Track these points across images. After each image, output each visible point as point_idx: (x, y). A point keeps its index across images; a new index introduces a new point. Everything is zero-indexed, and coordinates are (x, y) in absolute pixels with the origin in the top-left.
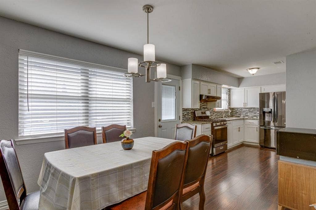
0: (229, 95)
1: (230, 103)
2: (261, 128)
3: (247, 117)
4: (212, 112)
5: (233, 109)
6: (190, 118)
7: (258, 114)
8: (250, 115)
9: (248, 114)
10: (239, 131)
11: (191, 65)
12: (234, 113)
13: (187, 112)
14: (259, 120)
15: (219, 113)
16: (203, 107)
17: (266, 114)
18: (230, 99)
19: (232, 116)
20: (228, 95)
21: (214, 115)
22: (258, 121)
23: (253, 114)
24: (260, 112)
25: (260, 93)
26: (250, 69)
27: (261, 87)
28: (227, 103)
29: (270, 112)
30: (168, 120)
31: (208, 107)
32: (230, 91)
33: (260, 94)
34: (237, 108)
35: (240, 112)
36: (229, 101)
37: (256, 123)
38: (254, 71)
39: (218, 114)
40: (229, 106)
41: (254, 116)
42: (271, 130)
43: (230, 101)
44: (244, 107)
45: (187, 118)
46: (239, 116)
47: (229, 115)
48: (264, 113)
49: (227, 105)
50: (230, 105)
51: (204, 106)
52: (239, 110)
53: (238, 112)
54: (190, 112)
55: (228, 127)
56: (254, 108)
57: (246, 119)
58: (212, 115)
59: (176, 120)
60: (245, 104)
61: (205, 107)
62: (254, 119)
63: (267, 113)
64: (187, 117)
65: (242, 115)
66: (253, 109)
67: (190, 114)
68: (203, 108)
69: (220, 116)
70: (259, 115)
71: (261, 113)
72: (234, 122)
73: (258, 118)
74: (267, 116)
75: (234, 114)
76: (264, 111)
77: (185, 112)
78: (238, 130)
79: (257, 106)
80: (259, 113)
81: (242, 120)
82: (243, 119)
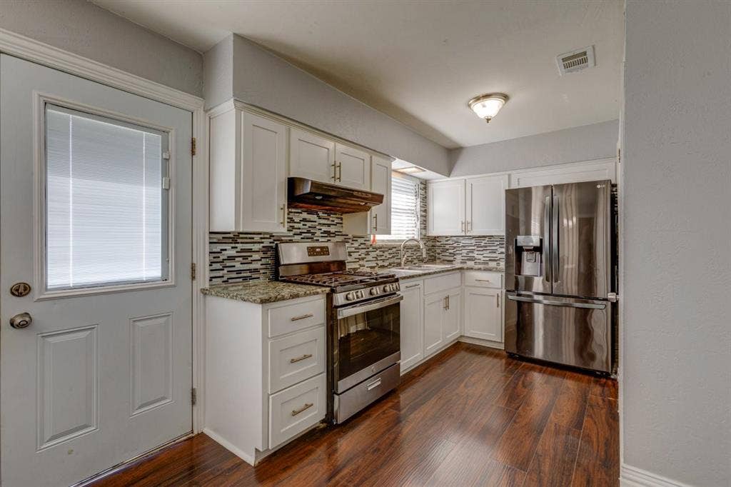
0: (425, 200)
1: (425, 221)
2: (510, 297)
3: (470, 264)
4: (362, 246)
5: (435, 239)
6: (256, 270)
7: (502, 253)
8: (480, 257)
9: (475, 255)
10: (447, 307)
11: (232, 38)
12: (438, 251)
13: (240, 246)
14: (504, 274)
15: (390, 251)
16: (324, 229)
17: (525, 253)
18: (425, 211)
19: (433, 260)
20: (419, 200)
21: (369, 258)
22: (500, 275)
23: (487, 254)
24: (507, 250)
25: (507, 188)
26: (478, 99)
27: (509, 175)
28: (419, 223)
29: (538, 249)
30: (117, 283)
31: (344, 231)
32: (425, 188)
33: (506, 190)
34: (447, 237)
35: (455, 248)
36: (422, 216)
37: (495, 280)
38: (491, 108)
39: (386, 254)
40: (424, 232)
41: (490, 260)
42: (536, 304)
43: (425, 217)
44: (463, 234)
45: (239, 272)
46: (452, 259)
47: (424, 256)
48: (519, 250)
49: (418, 226)
50: (425, 228)
51: (329, 225)
52: (450, 242)
53: (447, 247)
54: (256, 247)
55: (402, 302)
56: (491, 237)
57: (468, 269)
58: (363, 259)
59: (171, 282)
60: (465, 224)
61: (332, 229)
62: (490, 270)
63: (527, 250)
64: (238, 266)
65: (459, 258)
66: (487, 239)
67: (256, 256)
68: (325, 232)
69: (392, 260)
70: (503, 256)
71: (512, 250)
72: (429, 280)
73: (503, 265)
74: (528, 260)
75: (439, 254)
76: (519, 244)
77: (228, 247)
78: (442, 304)
79: (500, 230)
80: (504, 250)
81: (458, 271)
82: (461, 269)
